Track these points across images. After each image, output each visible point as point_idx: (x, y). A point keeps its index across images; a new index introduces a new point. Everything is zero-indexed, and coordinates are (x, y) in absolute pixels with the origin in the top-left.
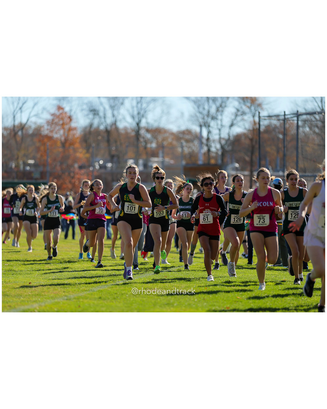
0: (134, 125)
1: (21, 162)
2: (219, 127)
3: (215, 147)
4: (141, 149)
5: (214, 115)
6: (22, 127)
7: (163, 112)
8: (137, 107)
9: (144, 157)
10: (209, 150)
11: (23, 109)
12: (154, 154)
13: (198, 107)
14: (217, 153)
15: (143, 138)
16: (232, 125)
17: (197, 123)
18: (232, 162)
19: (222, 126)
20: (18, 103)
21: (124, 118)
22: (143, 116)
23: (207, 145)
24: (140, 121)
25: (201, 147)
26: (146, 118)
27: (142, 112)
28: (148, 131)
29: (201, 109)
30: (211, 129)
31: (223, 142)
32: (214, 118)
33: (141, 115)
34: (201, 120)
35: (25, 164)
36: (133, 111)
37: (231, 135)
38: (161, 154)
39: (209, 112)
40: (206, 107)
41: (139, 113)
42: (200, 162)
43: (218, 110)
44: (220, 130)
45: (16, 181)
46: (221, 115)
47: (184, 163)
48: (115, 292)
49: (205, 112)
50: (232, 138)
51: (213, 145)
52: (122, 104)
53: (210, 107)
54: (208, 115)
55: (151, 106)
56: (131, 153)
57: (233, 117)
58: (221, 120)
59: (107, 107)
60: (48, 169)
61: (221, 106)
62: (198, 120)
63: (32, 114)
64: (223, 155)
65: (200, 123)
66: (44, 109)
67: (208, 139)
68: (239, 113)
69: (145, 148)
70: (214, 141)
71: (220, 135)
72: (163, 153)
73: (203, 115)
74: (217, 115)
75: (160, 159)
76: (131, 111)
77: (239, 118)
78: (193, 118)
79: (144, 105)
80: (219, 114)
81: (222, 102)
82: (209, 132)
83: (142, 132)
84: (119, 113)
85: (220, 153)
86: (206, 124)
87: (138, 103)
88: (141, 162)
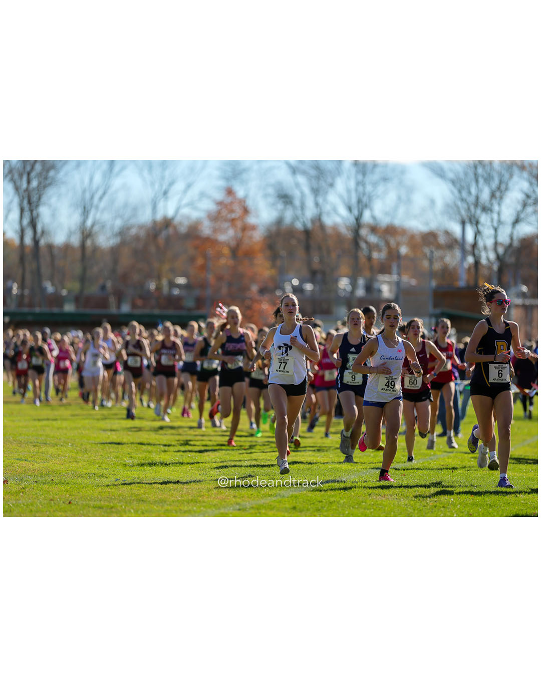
0: (352, 220)
1: (165, 282)
2: (495, 224)
3: (488, 259)
4: (363, 259)
5: (487, 204)
6: (167, 223)
7: (399, 198)
8: (356, 190)
9: (367, 274)
10: (477, 263)
11: (170, 194)
12: (384, 269)
13: (460, 192)
14: (490, 268)
15: (366, 242)
16: (517, 221)
17: (458, 217)
18: (516, 284)
19: (500, 222)
20: (161, 185)
21: (335, 210)
22: (366, 206)
23: (474, 255)
24: (361, 214)
25: (464, 258)
26: (371, 210)
27: (365, 199)
28: (374, 229)
29: (464, 194)
30: (480, 227)
31: (501, 250)
32: (486, 209)
33: (363, 204)
34: (463, 212)
35: (172, 285)
36: (350, 198)
37: (515, 238)
38: (395, 269)
39: (477, 198)
40: (473, 190)
41: (359, 201)
42: (462, 283)
43: (493, 195)
44: (496, 230)
45: (157, 312)
46: (499, 204)
47: (434, 284)
48: (319, 499)
49: (472, 199)
50: (516, 244)
51: (483, 255)
52: (332, 185)
53: (480, 190)
54: (476, 204)
55: (381, 189)
56: (344, 268)
57: (519, 207)
58: (499, 214)
59: (307, 190)
60: (209, 292)
61: (499, 188)
62: (459, 212)
63: (185, 201)
64: (500, 270)
65: (462, 216)
66: (203, 195)
67: (474, 245)
68: (530, 201)
69: (369, 258)
70: (485, 248)
71: (496, 237)
72: (399, 266)
73: (468, 204)
74: (492, 205)
75: (395, 277)
76: (345, 195)
77: (529, 209)
78: (451, 209)
79: (369, 188)
80: (495, 202)
81: (501, 182)
82: (477, 233)
83: (363, 232)
84: (325, 200)
85: (495, 267)
86: (472, 220)
87: (358, 183)
88: (361, 282)
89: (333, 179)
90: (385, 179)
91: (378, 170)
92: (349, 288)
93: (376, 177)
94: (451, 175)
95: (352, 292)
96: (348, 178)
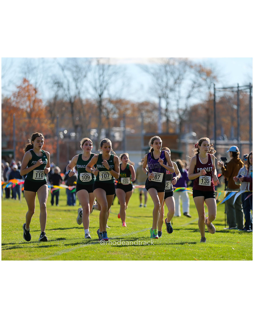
0: (97, 96)
2: (177, 98)
3: (174, 117)
4: (104, 119)
5: (172, 87)
7: (124, 84)
8: (99, 79)
9: (107, 127)
10: (168, 121)
12: (116, 124)
13: (157, 79)
14: (175, 123)
15: (106, 109)
16: (189, 97)
17: (157, 95)
18: (189, 132)
19: (180, 97)
21: (87, 90)
22: (105, 88)
23: (166, 115)
24: (102, 93)
25: (160, 118)
26: (108, 90)
27: (104, 84)
28: (110, 101)
29: (160, 82)
30: (169, 100)
31: (181, 112)
32: (172, 90)
33: (103, 87)
34: (160, 92)
36: (96, 83)
37: (188, 106)
38: (122, 124)
39: (167, 84)
40: (165, 80)
41: (101, 85)
42: (159, 132)
43: (175, 83)
44: (178, 101)
46: (179, 87)
47: (144, 132)
49: (164, 84)
50: (189, 109)
51: (171, 115)
52: (85, 76)
53: (168, 79)
54: (166, 87)
55: (113, 78)
56: (93, 123)
57: (190, 89)
58: (179, 92)
59: (71, 80)
60: (15, 138)
61: (179, 78)
62: (157, 92)
64: (181, 124)
65: (159, 94)
67: (167, 110)
68: (196, 85)
69: (108, 118)
70: (172, 112)
71: (178, 105)
72: (124, 122)
73: (162, 87)
74: (175, 87)
75: (122, 129)
76: (93, 83)
77: (196, 90)
78: (152, 90)
79: (106, 78)
80: (177, 86)
81: (180, 75)
82: (168, 103)
83: (104, 103)
84: (82, 86)
85: (178, 123)
86: (165, 96)
87: (100, 75)
88: (103, 131)
89: (86, 73)
90: (115, 73)
91: (111, 68)
92: (96, 135)
93: (110, 72)
94: (152, 71)
95: (98, 137)
96: (95, 72)
